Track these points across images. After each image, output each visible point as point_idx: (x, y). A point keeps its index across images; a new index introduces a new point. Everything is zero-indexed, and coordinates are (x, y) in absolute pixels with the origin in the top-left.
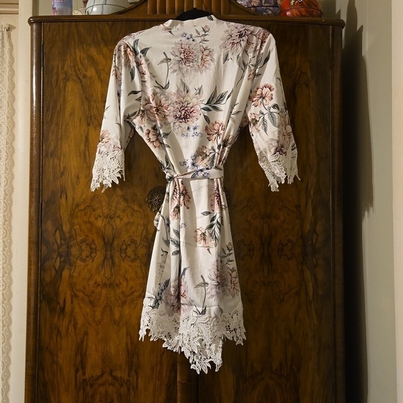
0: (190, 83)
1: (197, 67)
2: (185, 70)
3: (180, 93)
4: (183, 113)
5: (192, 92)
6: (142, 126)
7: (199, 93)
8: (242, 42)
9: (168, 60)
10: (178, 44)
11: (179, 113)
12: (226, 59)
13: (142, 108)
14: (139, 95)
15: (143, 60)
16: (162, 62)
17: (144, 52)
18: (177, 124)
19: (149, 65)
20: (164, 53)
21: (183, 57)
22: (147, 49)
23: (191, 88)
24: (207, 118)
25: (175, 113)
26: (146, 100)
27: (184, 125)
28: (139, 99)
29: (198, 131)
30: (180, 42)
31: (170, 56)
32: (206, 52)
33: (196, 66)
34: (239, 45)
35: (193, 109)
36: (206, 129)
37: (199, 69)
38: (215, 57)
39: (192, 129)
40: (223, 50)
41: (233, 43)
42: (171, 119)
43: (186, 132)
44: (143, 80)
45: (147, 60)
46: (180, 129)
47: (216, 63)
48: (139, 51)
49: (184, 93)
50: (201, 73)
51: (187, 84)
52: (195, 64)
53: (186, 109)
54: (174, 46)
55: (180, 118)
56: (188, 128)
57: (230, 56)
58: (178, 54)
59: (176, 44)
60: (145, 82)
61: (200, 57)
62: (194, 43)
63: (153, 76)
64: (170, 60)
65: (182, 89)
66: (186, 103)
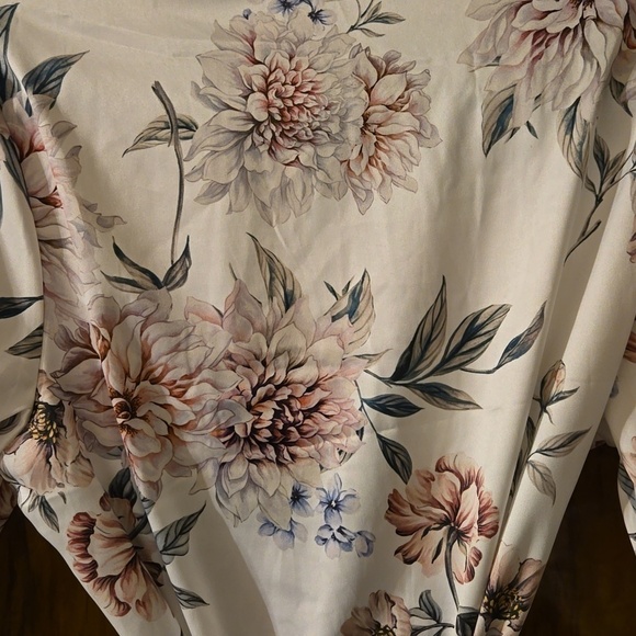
0: (301, 256)
1: (337, 172)
2: (273, 183)
3: (249, 307)
4: (268, 415)
5: (315, 304)
6: (51, 495)
7: (352, 312)
8: (593, 34)
9: (177, 127)
10: (232, 33)
11: (248, 418)
12: (500, 125)
13: (46, 397)
14: (31, 317)
15: (41, 129)
16: (146, 138)
17: (45, 80)
18: (238, 470)
19: (75, 156)
20: (157, 89)
21: (261, 116)
22: (62, 64)
23: (306, 279)
24: (395, 455)
25: (224, 416)
26: (69, 343)
27: (274, 480)
28: (31, 346)
29: (350, 521)
30: (242, 27)
31: (186, 106)
32: (390, 88)
33: (331, 164)
34: (573, 48)
35: (318, 395)
36: (394, 505)
37: (348, 182)
38: (440, 116)
39: (314, 501)
40: (483, 74)
41: (542, 39)
42: (202, 446)
43: (282, 513)
44: (48, 232)
45: (63, 130)
46: (251, 497)
47: (442, 150)
48: (20, 76)
49: (269, 311)
50: (364, 202)
51: (286, 259)
52: (328, 151)
53: (284, 394)
54: (207, 46)
55: (251, 439)
56: (297, 497)
57: (523, 112)
58: (231, 94)
59: (218, 33)
60: (58, 243)
61: (356, 114)
62: (319, 32)
63: (100, 219)
64: (190, 126)
65: (258, 289)
66: (283, 361)
